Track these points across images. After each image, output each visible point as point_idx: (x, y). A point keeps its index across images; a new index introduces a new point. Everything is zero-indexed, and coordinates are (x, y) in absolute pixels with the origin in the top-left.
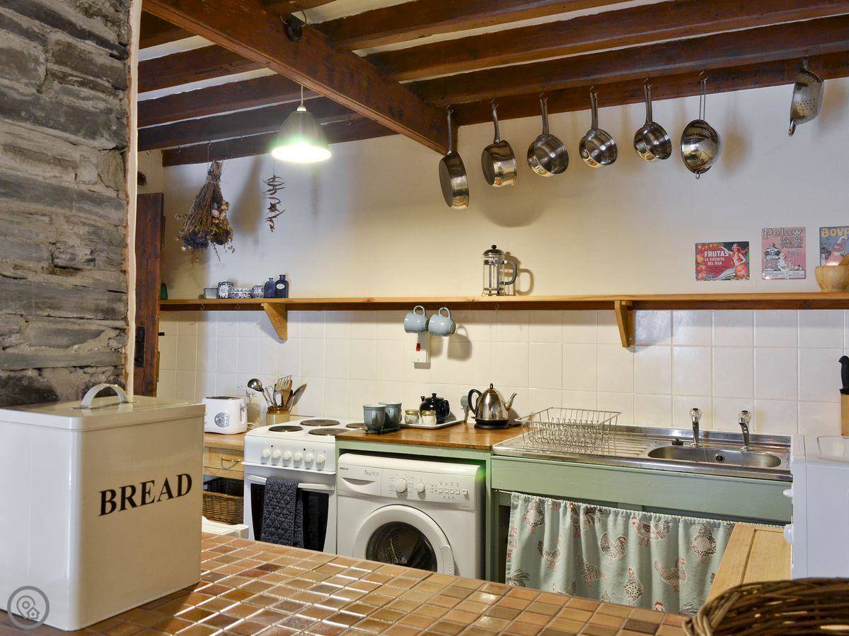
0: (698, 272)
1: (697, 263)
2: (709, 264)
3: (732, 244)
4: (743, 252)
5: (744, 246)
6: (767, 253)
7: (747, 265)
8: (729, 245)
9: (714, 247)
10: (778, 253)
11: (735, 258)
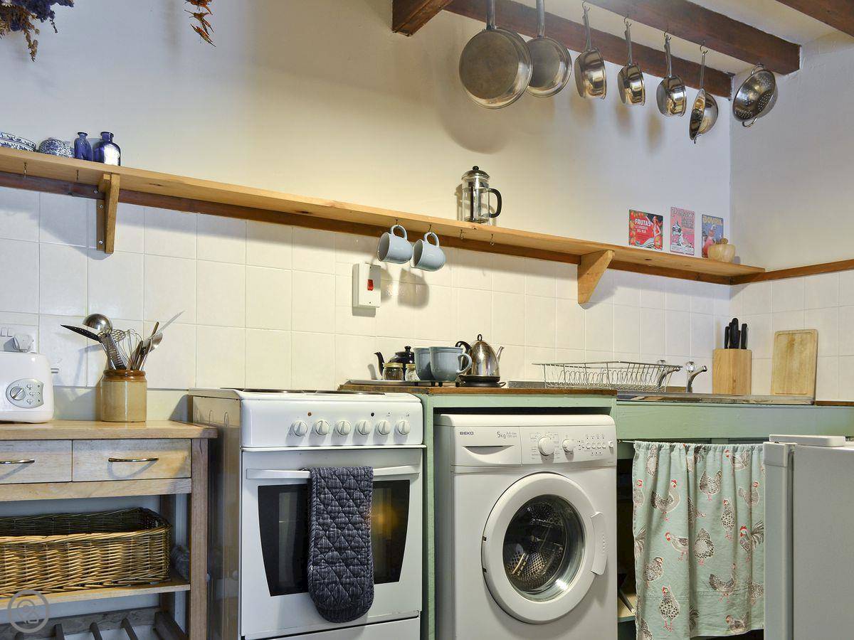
0: (631, 236)
1: (630, 228)
2: (639, 231)
3: (653, 215)
4: (660, 225)
5: (660, 219)
6: (674, 229)
7: (661, 236)
8: (651, 216)
9: (642, 216)
10: (679, 231)
11: (655, 229)
